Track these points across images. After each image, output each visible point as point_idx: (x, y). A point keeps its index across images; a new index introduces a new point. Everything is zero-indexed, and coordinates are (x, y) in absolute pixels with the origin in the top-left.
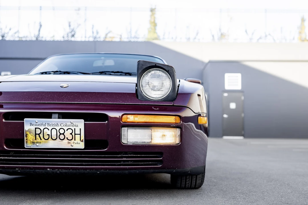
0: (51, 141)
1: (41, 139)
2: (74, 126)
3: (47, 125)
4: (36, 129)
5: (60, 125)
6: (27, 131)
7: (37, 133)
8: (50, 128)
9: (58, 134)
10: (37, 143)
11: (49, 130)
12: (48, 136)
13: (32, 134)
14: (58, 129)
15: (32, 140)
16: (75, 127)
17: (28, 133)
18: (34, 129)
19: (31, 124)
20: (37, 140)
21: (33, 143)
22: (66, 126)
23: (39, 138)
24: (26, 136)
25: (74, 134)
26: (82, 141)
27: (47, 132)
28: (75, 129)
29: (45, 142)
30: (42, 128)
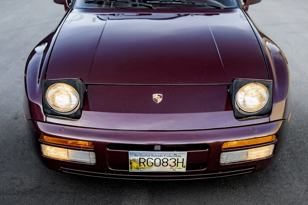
0: (154, 167)
1: (145, 166)
2: (177, 156)
3: (151, 156)
4: (141, 159)
5: (163, 156)
6: (132, 160)
7: (141, 162)
8: (154, 158)
9: (162, 162)
10: (141, 168)
11: (152, 159)
12: (152, 164)
13: (136, 162)
14: (161, 158)
15: (136, 167)
16: (178, 158)
17: (133, 162)
18: (139, 159)
19: (135, 155)
20: (141, 166)
21: (138, 168)
22: (170, 156)
23: (143, 165)
24: (131, 164)
25: (176, 163)
26: (184, 167)
27: (150, 161)
28: (178, 159)
29: (148, 168)
30: (146, 158)
